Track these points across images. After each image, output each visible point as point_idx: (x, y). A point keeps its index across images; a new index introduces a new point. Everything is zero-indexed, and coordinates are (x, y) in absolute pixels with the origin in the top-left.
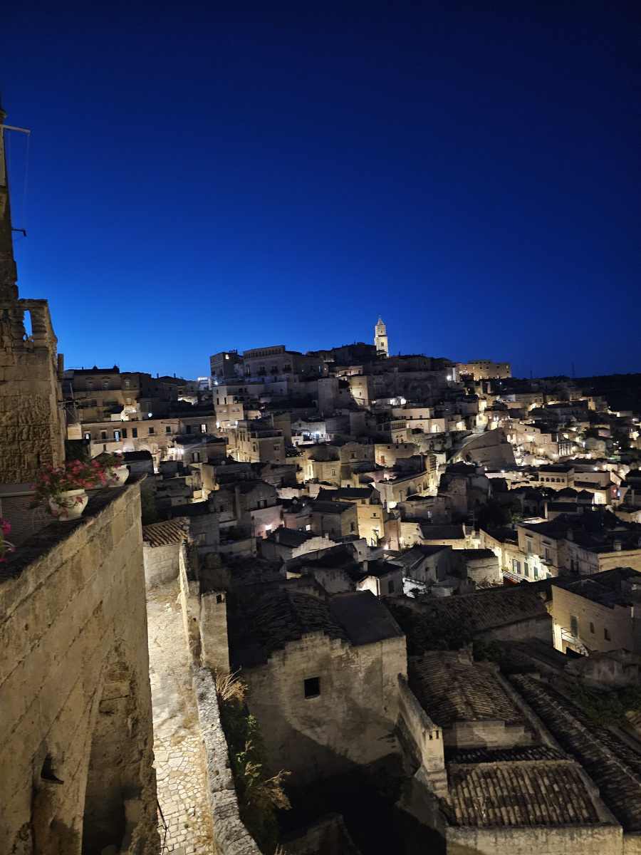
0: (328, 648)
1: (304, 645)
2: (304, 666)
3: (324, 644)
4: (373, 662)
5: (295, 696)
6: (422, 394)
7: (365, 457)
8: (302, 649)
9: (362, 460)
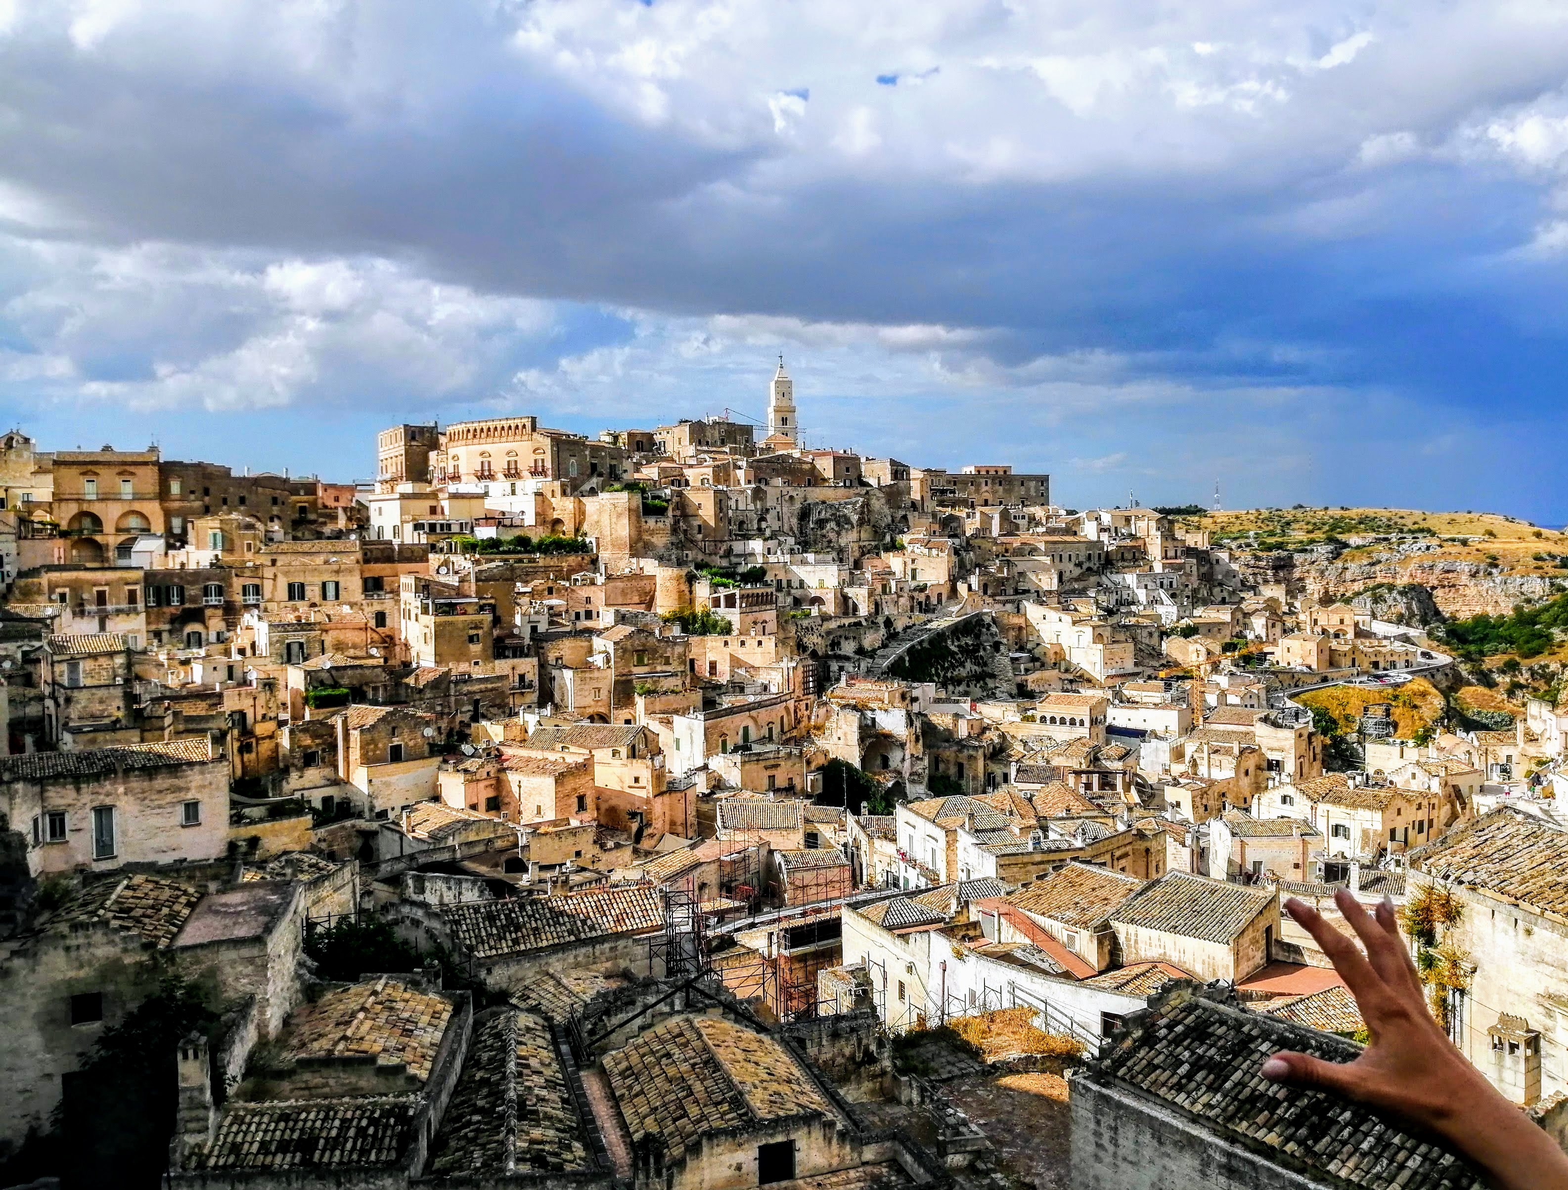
0: (118, 950)
1: (72, 942)
2: (72, 974)
3: (112, 942)
4: (202, 975)
5: (53, 1021)
6: (838, 534)
7: (667, 663)
8: (68, 949)
9: (659, 668)
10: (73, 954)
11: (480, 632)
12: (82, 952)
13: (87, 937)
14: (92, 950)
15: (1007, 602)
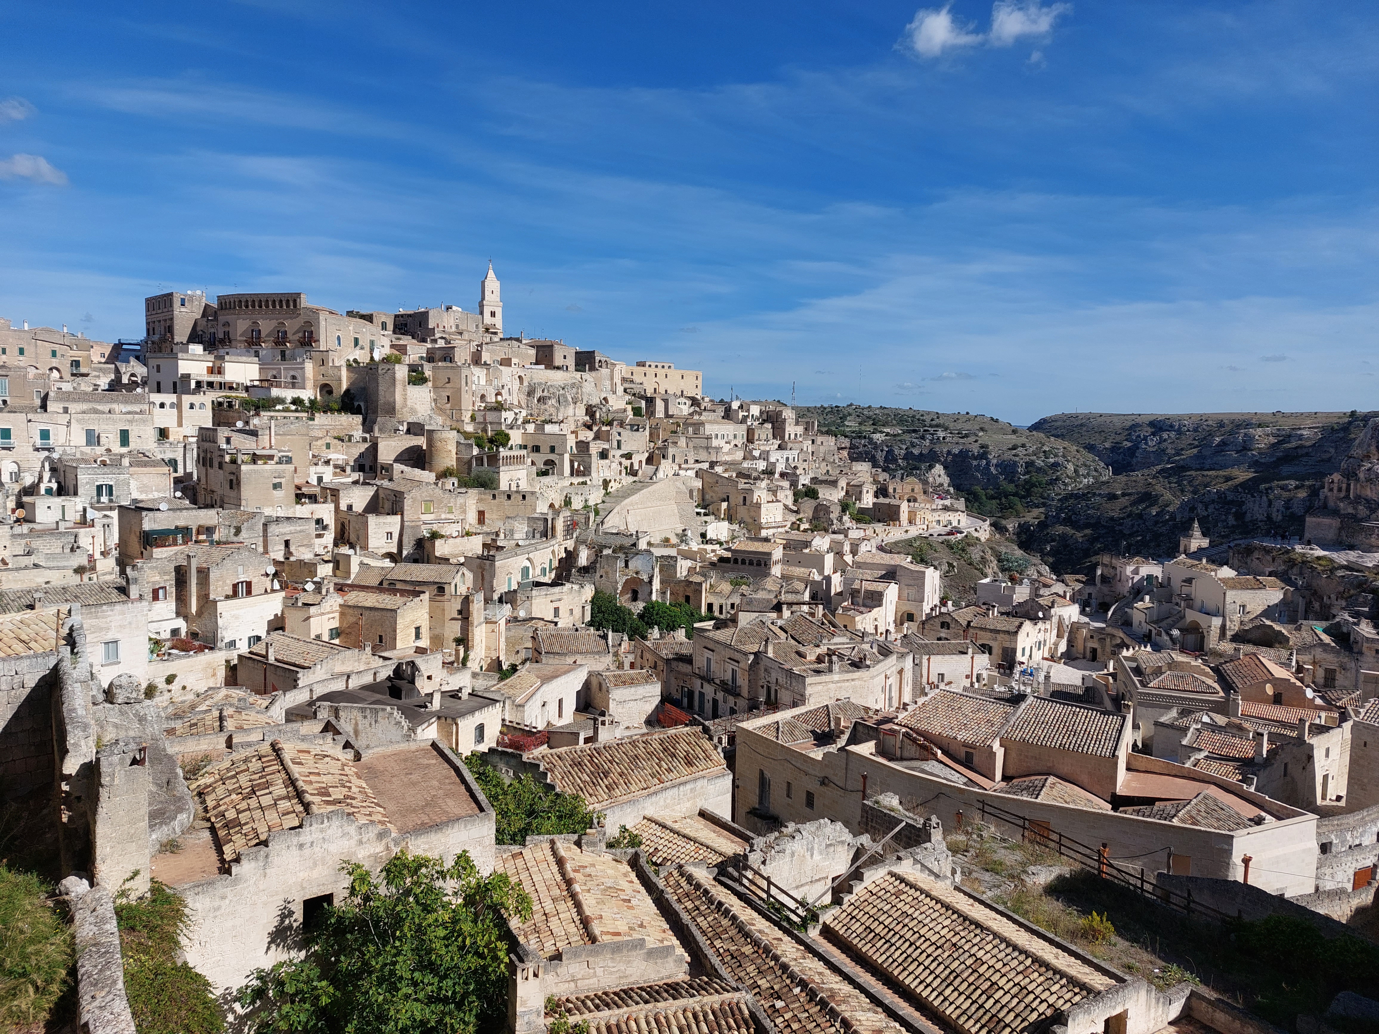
1: (307, 839)
2: (302, 875)
3: (344, 835)
6: (558, 409)
7: (451, 512)
8: (301, 846)
9: (443, 516)
10: (307, 851)
11: (283, 480)
12: (317, 849)
13: (322, 831)
14: (325, 846)
15: (689, 469)
